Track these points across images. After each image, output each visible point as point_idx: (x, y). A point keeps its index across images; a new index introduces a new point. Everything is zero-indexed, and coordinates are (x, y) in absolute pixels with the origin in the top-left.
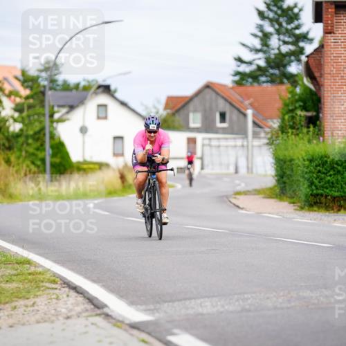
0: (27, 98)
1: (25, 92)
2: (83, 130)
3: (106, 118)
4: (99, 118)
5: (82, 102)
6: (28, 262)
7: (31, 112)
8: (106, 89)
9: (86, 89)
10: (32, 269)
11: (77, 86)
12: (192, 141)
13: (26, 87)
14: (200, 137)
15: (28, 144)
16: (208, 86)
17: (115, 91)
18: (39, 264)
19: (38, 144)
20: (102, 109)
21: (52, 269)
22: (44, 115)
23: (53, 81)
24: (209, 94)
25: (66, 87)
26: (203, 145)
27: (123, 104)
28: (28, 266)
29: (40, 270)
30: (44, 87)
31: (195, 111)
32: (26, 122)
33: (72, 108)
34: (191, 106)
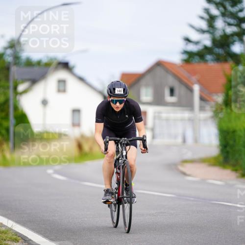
2: (45, 103)
3: (64, 91)
8: (65, 66)
9: (48, 65)
11: (39, 63)
12: (143, 114)
14: (151, 111)
16: (159, 64)
17: (74, 67)
18: (2, 223)
20: (62, 84)
22: (8, 88)
23: (16, 58)
25: (29, 63)
27: (81, 79)
29: (3, 229)
30: (9, 63)
33: (34, 82)
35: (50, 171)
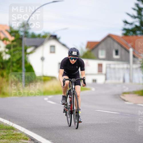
0: (13, 41)
1: (11, 38)
2: (43, 59)
3: (54, 52)
4: (51, 52)
5: (41, 44)
6: (12, 128)
7: (15, 49)
8: (55, 37)
9: (44, 37)
10: (15, 132)
11: (39, 36)
12: (100, 66)
13: (12, 36)
14: (105, 63)
15: (13, 66)
16: (109, 36)
17: (59, 38)
18: (18, 129)
19: (18, 66)
20: (52, 48)
21: (25, 132)
22: (21, 50)
23: (26, 33)
24: (109, 41)
25: (34, 36)
26: (107, 68)
28: (12, 130)
29: (19, 133)
30: (22, 36)
31: (102, 49)
32: (12, 54)
33: (36, 47)
34: (100, 47)
35: (46, 99)
